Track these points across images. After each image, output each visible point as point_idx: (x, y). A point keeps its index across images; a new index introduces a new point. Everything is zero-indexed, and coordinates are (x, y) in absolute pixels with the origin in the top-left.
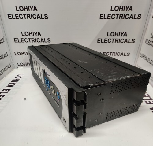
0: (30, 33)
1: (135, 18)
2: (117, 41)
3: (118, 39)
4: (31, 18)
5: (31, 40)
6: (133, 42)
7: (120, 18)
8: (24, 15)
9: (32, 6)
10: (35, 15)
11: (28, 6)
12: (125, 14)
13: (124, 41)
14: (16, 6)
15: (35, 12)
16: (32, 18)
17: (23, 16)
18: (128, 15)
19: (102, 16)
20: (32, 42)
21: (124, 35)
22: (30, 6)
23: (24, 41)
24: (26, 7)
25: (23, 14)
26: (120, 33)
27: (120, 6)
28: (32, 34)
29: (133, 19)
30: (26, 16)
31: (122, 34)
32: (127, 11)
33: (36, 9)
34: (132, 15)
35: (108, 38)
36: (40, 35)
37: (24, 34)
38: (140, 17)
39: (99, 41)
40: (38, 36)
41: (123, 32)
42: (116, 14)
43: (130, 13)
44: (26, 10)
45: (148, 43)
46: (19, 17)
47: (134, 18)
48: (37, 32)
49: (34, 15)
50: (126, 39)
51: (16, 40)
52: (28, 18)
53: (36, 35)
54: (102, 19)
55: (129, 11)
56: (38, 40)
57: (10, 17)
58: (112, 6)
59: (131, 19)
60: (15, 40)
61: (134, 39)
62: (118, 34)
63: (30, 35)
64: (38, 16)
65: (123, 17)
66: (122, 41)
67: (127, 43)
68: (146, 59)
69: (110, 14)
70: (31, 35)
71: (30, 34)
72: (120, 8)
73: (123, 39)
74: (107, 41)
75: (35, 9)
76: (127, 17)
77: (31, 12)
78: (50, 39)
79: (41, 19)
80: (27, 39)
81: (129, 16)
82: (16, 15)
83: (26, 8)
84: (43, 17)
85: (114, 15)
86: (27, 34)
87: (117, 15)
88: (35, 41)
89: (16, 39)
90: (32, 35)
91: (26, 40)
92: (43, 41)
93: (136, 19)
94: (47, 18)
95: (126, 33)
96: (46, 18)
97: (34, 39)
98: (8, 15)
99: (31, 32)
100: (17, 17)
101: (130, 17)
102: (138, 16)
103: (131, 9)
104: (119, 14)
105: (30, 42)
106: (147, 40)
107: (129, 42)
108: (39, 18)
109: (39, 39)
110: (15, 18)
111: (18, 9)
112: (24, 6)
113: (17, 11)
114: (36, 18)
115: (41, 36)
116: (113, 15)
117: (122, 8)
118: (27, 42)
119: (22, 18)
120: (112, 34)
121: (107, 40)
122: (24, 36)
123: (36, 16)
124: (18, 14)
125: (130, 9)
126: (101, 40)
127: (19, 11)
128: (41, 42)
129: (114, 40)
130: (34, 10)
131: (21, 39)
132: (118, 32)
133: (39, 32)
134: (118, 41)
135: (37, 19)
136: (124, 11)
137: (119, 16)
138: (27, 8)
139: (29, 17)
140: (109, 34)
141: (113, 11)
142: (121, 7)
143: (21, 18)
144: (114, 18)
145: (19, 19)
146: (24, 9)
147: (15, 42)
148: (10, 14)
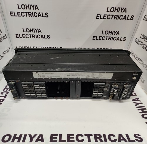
2: (110, 39)
3: (111, 37)
4: (32, 16)
5: (31, 36)
6: (124, 40)
7: (114, 19)
9: (34, 5)
11: (30, 5)
12: (119, 15)
13: (116, 39)
14: (18, 5)
15: (37, 11)
16: (33, 16)
17: (25, 14)
18: (122, 16)
19: (99, 17)
21: (117, 34)
22: (32, 5)
23: (25, 37)
24: (27, 6)
25: (25, 12)
27: (116, 8)
28: (33, 30)
29: (126, 19)
30: (27, 14)
31: (115, 33)
32: (121, 12)
33: (37, 8)
34: (125, 16)
35: (103, 36)
36: (40, 31)
37: (25, 31)
38: (133, 18)
39: (94, 39)
41: (117, 31)
43: (124, 14)
44: (28, 8)
45: (137, 42)
47: (127, 19)
48: (37, 29)
49: (35, 14)
50: (119, 38)
51: (18, 36)
52: (29, 16)
53: (37, 32)
54: (99, 19)
55: (123, 12)
56: (39, 36)
57: (12, 15)
58: (108, 8)
59: (125, 19)
60: (16, 36)
61: (126, 38)
62: (111, 33)
64: (39, 15)
66: (114, 39)
67: (119, 40)
68: (134, 56)
69: (106, 15)
70: (32, 31)
71: (31, 30)
72: (116, 10)
73: (116, 37)
74: (101, 39)
76: (121, 18)
77: (32, 11)
78: (49, 36)
79: (42, 17)
80: (28, 35)
83: (28, 7)
84: (44, 15)
85: (110, 15)
86: (28, 30)
87: (112, 15)
88: (35, 37)
89: (18, 34)
91: (27, 36)
92: (43, 37)
93: (129, 19)
94: (48, 17)
95: (119, 32)
96: (47, 16)
97: (34, 35)
98: (10, 12)
99: (32, 29)
101: (124, 18)
102: (131, 17)
103: (125, 10)
104: (114, 15)
105: (31, 38)
106: (136, 39)
107: (120, 40)
108: (40, 17)
109: (39, 35)
110: (17, 16)
111: (20, 7)
112: (26, 5)
113: (19, 9)
115: (41, 32)
116: (109, 16)
117: (117, 10)
118: (28, 37)
119: (24, 16)
120: (107, 33)
121: (102, 37)
122: (26, 32)
123: (37, 15)
124: (19, 12)
125: (124, 11)
126: (96, 37)
127: (21, 9)
129: (108, 38)
130: (36, 8)
131: (23, 35)
132: (112, 31)
133: (39, 29)
135: (38, 17)
136: (119, 12)
139: (31, 15)
140: (104, 33)
141: (109, 12)
142: (117, 9)
144: (109, 18)
145: (20, 16)
146: (26, 7)
147: (17, 37)
148: (12, 12)
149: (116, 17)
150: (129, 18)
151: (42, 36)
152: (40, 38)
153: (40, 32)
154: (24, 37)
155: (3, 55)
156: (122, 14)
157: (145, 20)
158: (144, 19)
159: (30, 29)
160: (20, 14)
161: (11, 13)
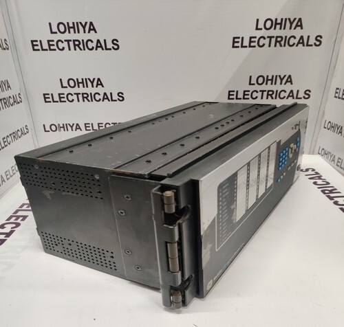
0: (80, 81)
1: (309, 44)
2: (271, 95)
3: (273, 91)
4: (82, 48)
5: (80, 96)
6: (307, 96)
7: (275, 46)
8: (68, 41)
9: (86, 23)
10: (92, 42)
11: (77, 23)
12: (286, 37)
14: (50, 24)
15: (92, 36)
16: (84, 49)
17: (65, 45)
18: (295, 38)
19: (238, 42)
20: (84, 101)
21: (287, 81)
22: (81, 23)
23: (65, 99)
24: (71, 25)
25: (65, 41)
26: (278, 78)
27: (276, 20)
28: (84, 82)
29: (304, 46)
30: (71, 43)
31: (282, 80)
32: (290, 28)
33: (94, 29)
34: (302, 37)
35: (252, 88)
36: (101, 84)
37: (65, 84)
38: (320, 42)
39: (231, 97)
40: (97, 87)
41: (285, 76)
42: (268, 37)
43: (298, 33)
44: (72, 30)
45: (340, 96)
46: (55, 47)
48: (94, 79)
49: (89, 43)
50: (292, 91)
51: (49, 98)
52: (75, 49)
53: (93, 86)
54: (238, 47)
55: (295, 29)
56: (97, 97)
57: (36, 48)
58: (258, 20)
59: (301, 45)
60: (45, 98)
61: (310, 91)
62: (272, 80)
63: (79, 87)
64: (99, 45)
65: (283, 43)
67: (293, 98)
68: (340, 133)
69: (255, 37)
70: (81, 85)
71: (79, 83)
72: (276, 24)
73: (285, 92)
74: (249, 97)
75: (92, 28)
76: (291, 43)
77: (82, 36)
78: (122, 94)
79: (105, 51)
80: (72, 95)
81: (296, 41)
82: (49, 41)
83: (71, 28)
84: (110, 45)
85: (264, 38)
86: (72, 83)
87: (270, 38)
88: (89, 98)
89: (48, 94)
90: (84, 87)
91: (70, 96)
92: (107, 98)
93: (312, 45)
94: (118, 49)
95: (290, 76)
96: (116, 47)
97: (87, 94)
98: (32, 41)
99: (82, 79)
100: (52, 47)
101: (299, 43)
102: (316, 39)
103: (300, 24)
104: (273, 37)
105: (79, 101)
106: (338, 91)
107: (297, 98)
108: (99, 49)
109: (99, 94)
110: (47, 50)
111: (55, 29)
112: (68, 23)
113: (52, 32)
114: (93, 48)
115: (103, 86)
116: (262, 39)
117: (281, 24)
118: (73, 100)
119: (63, 49)
120: (261, 80)
121: (250, 93)
122: (66, 87)
123: (94, 45)
124: (53, 41)
125: (297, 26)
126: (235, 93)
127: (56, 33)
128: (103, 101)
130: (90, 30)
131: (59, 94)
132: (273, 76)
133: (99, 79)
134: (274, 96)
135: (96, 49)
136: (284, 28)
137: (273, 40)
138: (74, 27)
139: (78, 45)
140: (254, 81)
141: (261, 29)
142: (279, 21)
143: (61, 48)
144: (264, 45)
145: (55, 50)
146: (68, 28)
147: (46, 102)
148: (37, 41)
149: (279, 41)
150: (312, 41)
151: (105, 97)
152: (100, 100)
153: (101, 86)
154: (62, 100)
155: (9, 139)
156: (293, 32)
159: (77, 79)
160: (54, 45)
161: (34, 43)
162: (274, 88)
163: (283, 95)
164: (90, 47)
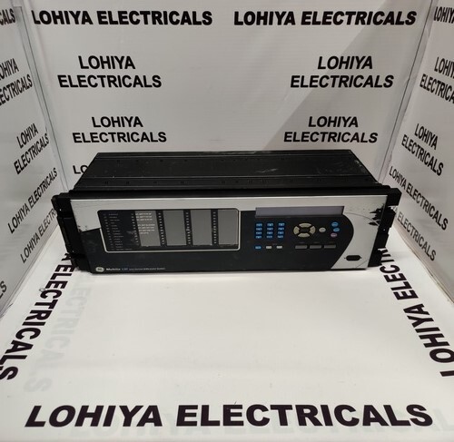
0: (115, 119)
1: (379, 84)
2: (333, 138)
3: (335, 134)
5: (116, 136)
6: (373, 140)
7: (340, 86)
8: (102, 77)
10: (130, 78)
11: (112, 57)
12: (352, 76)
13: (350, 137)
14: (80, 57)
15: (130, 71)
16: (120, 86)
17: (99, 81)
18: (362, 78)
19: (298, 81)
20: (120, 141)
21: (351, 124)
22: (116, 57)
23: (98, 139)
25: (98, 76)
26: (342, 120)
27: (342, 58)
28: (119, 121)
29: (372, 86)
30: (106, 80)
31: (346, 122)
32: (358, 68)
33: (132, 65)
34: (370, 77)
36: (140, 123)
37: (98, 123)
38: (391, 83)
39: (288, 139)
40: (135, 126)
41: (349, 118)
42: (332, 77)
43: (366, 72)
44: (106, 65)
45: (407, 145)
46: (87, 83)
47: (376, 86)
48: (131, 118)
49: (126, 79)
50: (356, 134)
51: (79, 137)
52: (110, 86)
53: (130, 126)
54: (297, 86)
55: (363, 68)
56: (136, 137)
57: (64, 84)
58: (321, 58)
59: (368, 86)
60: (75, 138)
61: (376, 134)
62: (335, 122)
63: (114, 126)
64: (137, 81)
65: (348, 83)
67: (358, 141)
68: (404, 185)
70: (116, 124)
71: (114, 122)
72: (342, 62)
73: (349, 134)
75: (129, 63)
76: (358, 83)
77: (117, 72)
78: (164, 134)
79: (144, 88)
80: (106, 134)
81: (363, 81)
82: (79, 77)
83: (105, 62)
84: (150, 82)
85: (327, 78)
86: (106, 122)
87: (334, 77)
88: (126, 138)
89: (79, 134)
90: (120, 126)
91: (103, 136)
92: (147, 138)
93: (381, 86)
94: (159, 86)
95: (355, 119)
96: (157, 84)
97: (123, 133)
98: (59, 77)
99: (118, 118)
100: (83, 84)
101: (366, 83)
102: (387, 80)
103: (369, 63)
104: (338, 77)
105: (114, 141)
106: (406, 138)
107: (362, 141)
108: (138, 86)
109: (137, 134)
110: (77, 86)
111: (86, 64)
112: (101, 57)
113: (82, 67)
114: (130, 85)
115: (142, 126)
116: (325, 79)
117: (347, 63)
118: (107, 140)
119: (96, 85)
120: (322, 122)
121: (309, 135)
122: (99, 126)
123: (132, 81)
124: (84, 76)
125: (365, 65)
126: (292, 135)
127: (87, 68)
128: (142, 141)
129: (327, 136)
130: (127, 65)
131: (91, 134)
132: (336, 118)
133: (137, 118)
134: (336, 138)
135: (134, 86)
136: (351, 68)
137: (338, 80)
138: (108, 62)
139: (114, 82)
140: (314, 122)
141: (324, 68)
142: (345, 60)
143: (93, 84)
144: (327, 84)
145: (86, 86)
146: (102, 63)
147: (76, 141)
148: (65, 76)
149: (344, 81)
150: (382, 82)
152: (138, 140)
153: (139, 125)
154: (95, 139)
155: (40, 191)
156: (360, 72)
157: (425, 88)
158: (423, 83)
159: (112, 118)
160: (85, 81)
161: (62, 79)
162: (337, 130)
163: (346, 137)
164: (127, 84)
